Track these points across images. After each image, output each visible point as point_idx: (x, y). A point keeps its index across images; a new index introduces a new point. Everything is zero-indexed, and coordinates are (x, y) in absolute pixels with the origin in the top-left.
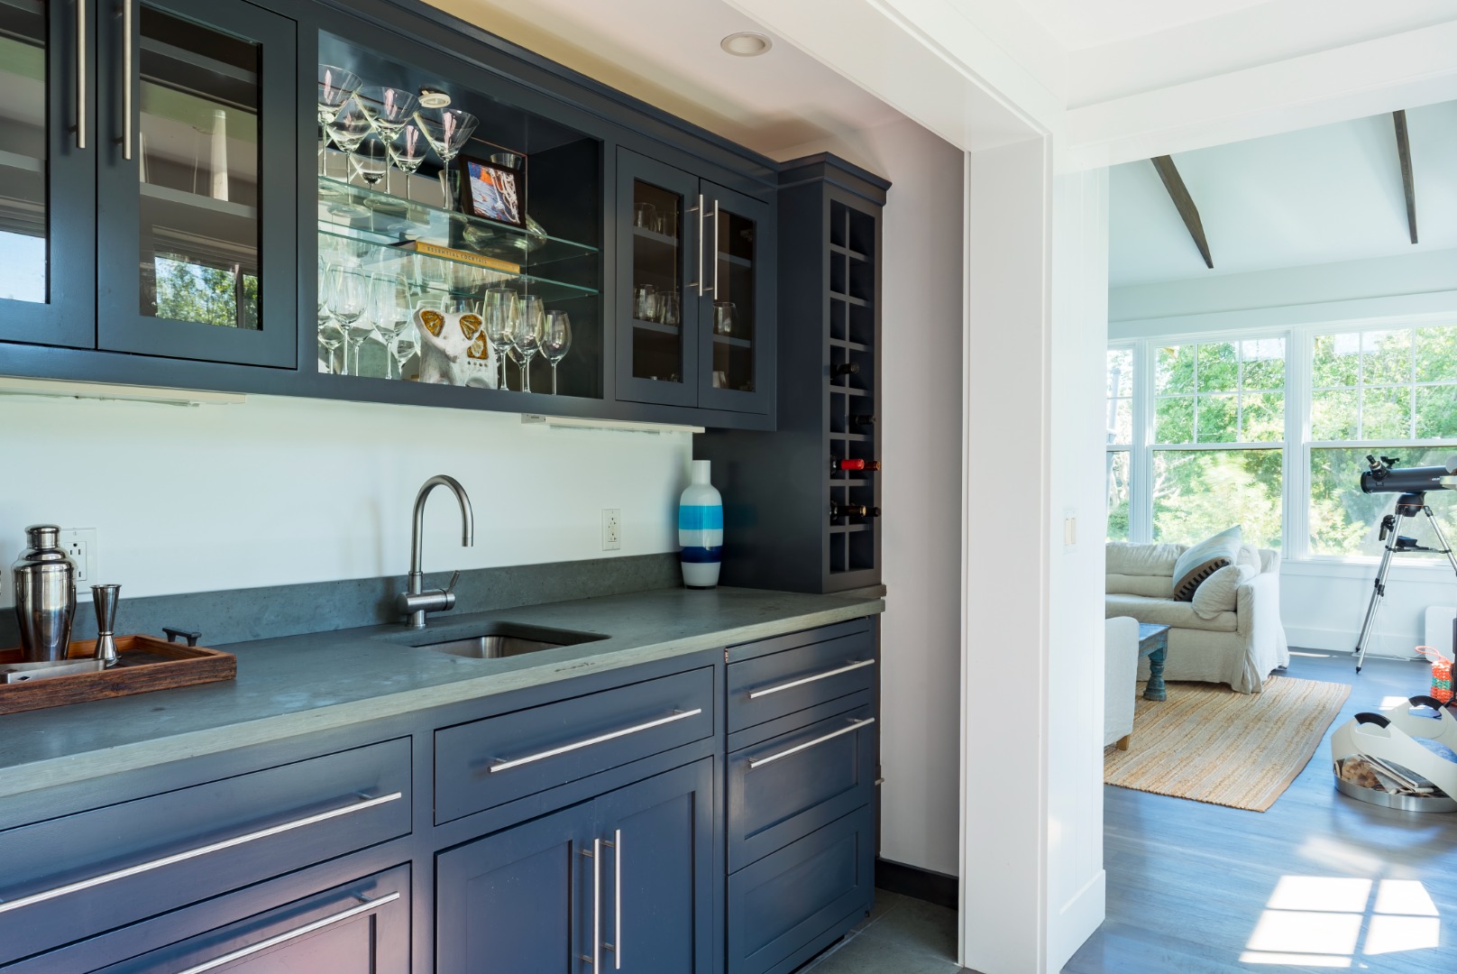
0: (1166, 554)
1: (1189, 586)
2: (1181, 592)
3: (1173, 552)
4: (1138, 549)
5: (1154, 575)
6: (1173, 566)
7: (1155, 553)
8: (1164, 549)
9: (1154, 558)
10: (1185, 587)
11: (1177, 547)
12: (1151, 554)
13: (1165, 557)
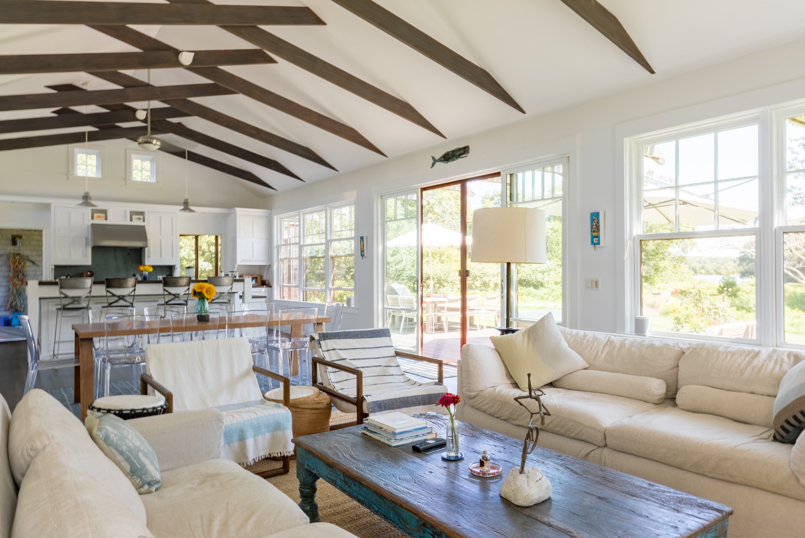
0: (772, 364)
1: (793, 421)
2: (783, 428)
3: (782, 361)
4: (733, 354)
5: (753, 393)
6: (777, 382)
7: (755, 362)
8: (770, 357)
9: (753, 368)
10: (787, 422)
11: (789, 355)
12: (749, 363)
13: (769, 369)
